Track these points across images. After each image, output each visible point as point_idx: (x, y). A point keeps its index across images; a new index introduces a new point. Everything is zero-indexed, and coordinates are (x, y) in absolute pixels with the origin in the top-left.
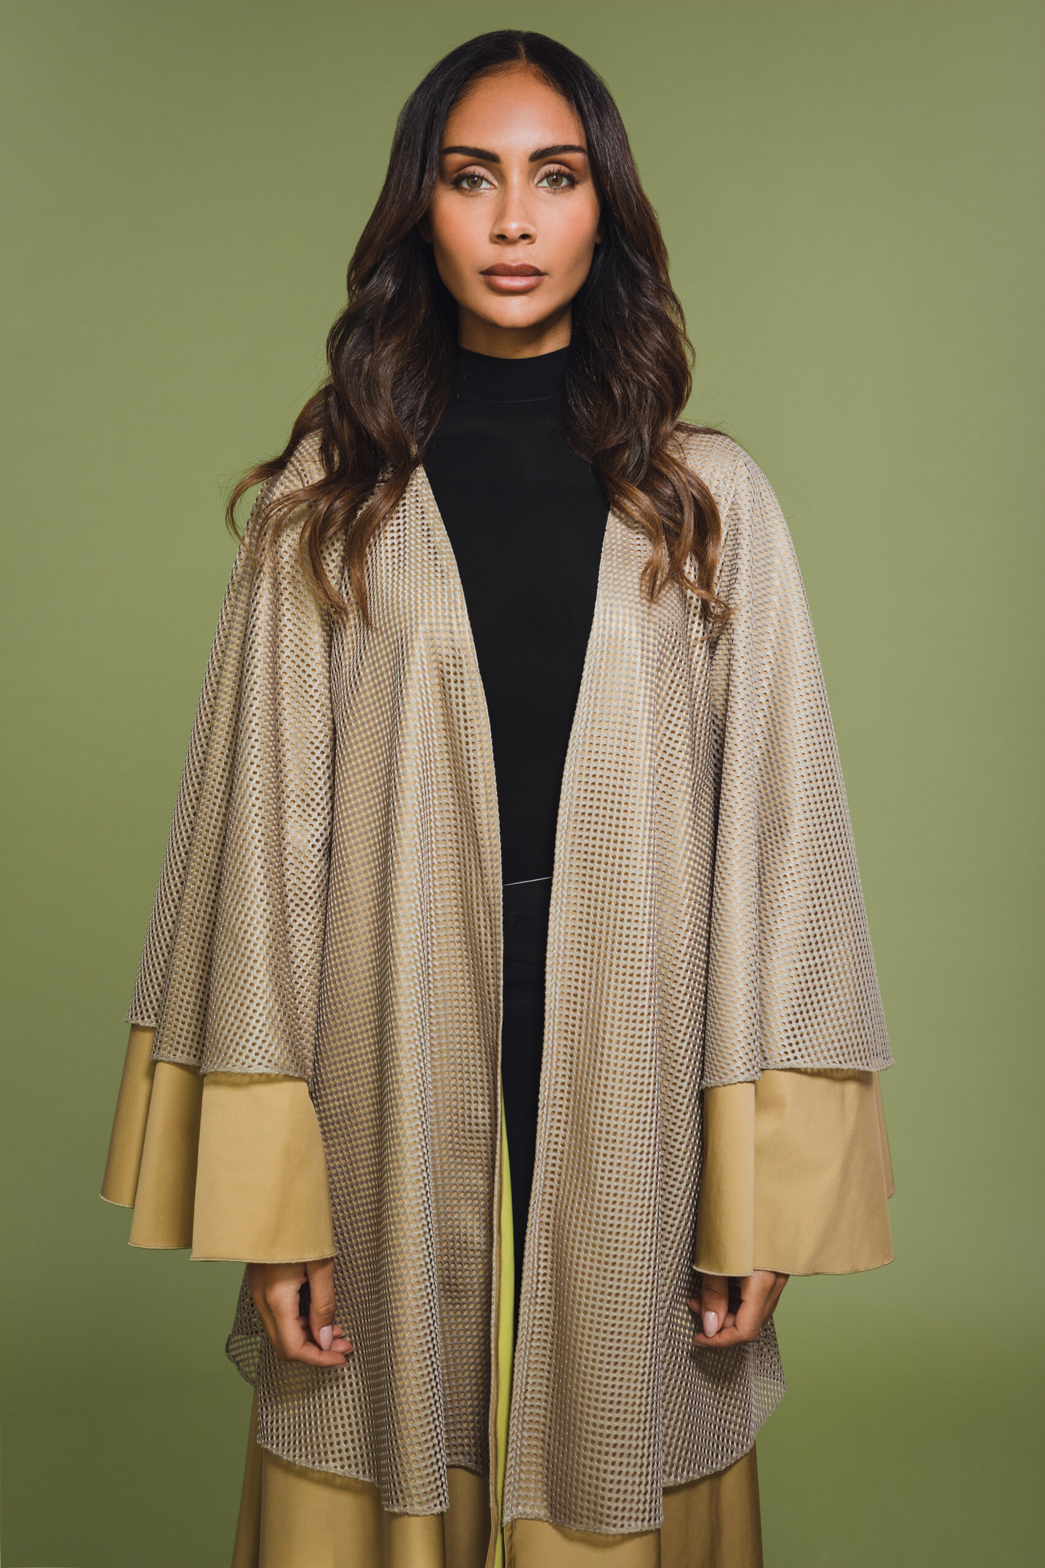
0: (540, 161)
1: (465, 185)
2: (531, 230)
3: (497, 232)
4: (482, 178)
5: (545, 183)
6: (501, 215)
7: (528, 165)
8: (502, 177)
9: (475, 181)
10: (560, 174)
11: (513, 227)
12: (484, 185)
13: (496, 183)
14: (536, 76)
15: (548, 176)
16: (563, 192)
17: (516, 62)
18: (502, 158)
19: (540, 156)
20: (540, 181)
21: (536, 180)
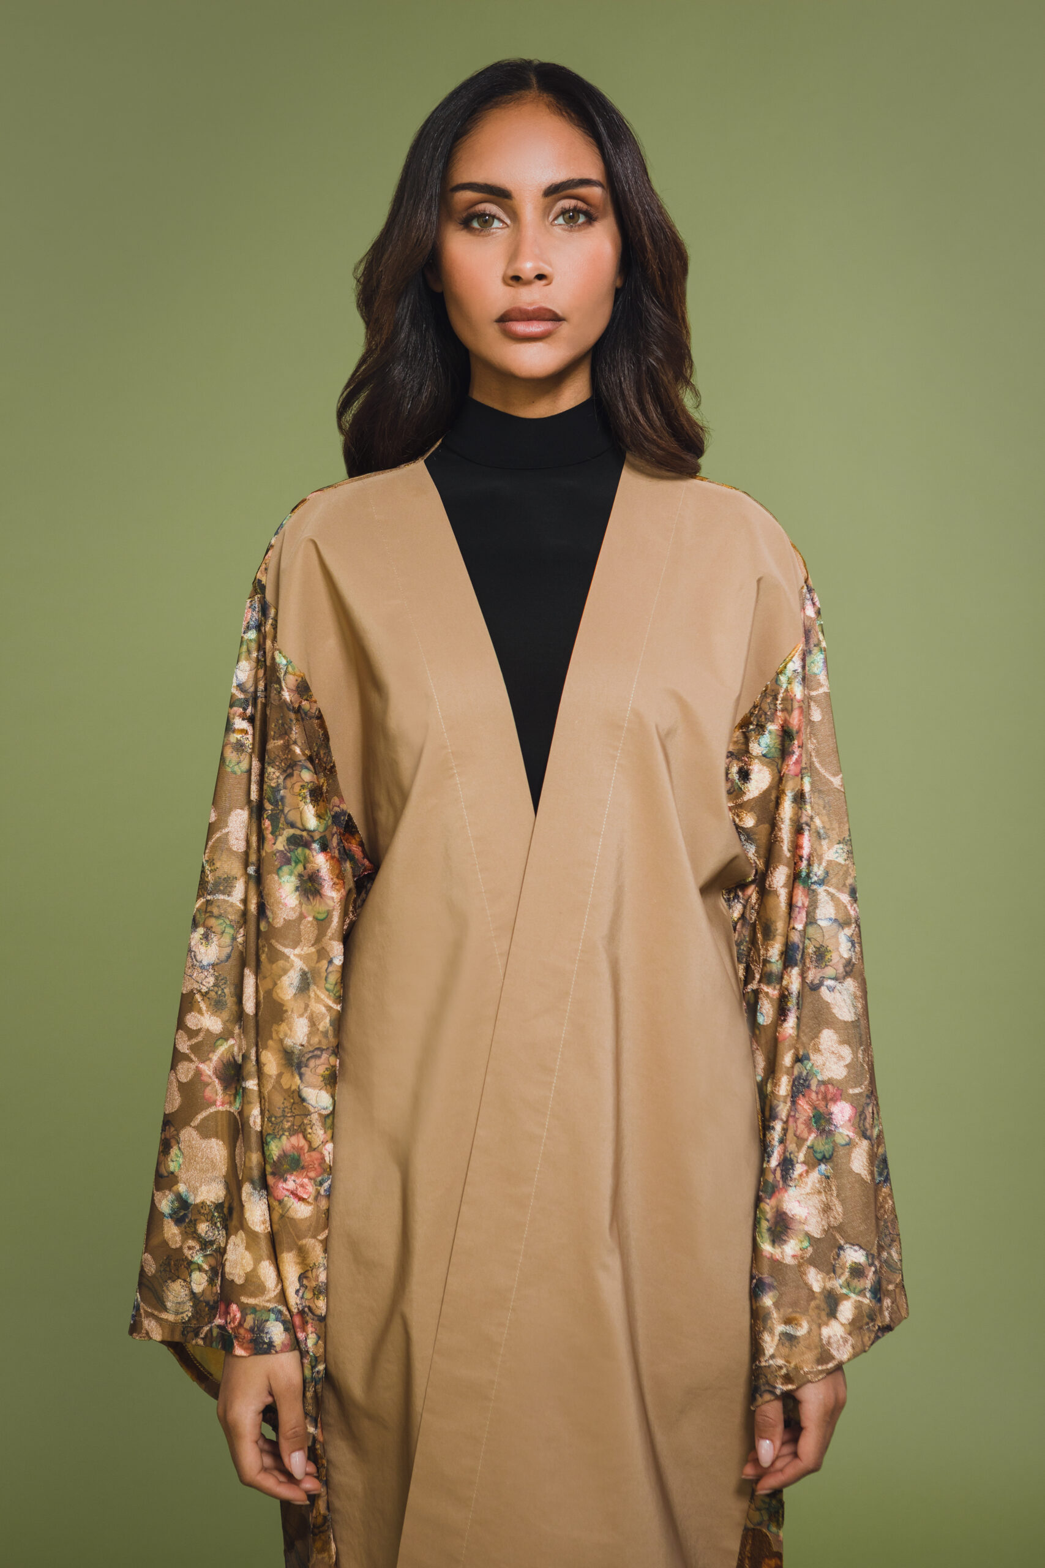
0: (555, 196)
1: (475, 225)
2: (546, 269)
3: (511, 273)
4: (494, 217)
5: (561, 220)
6: (514, 255)
7: (542, 201)
8: (514, 215)
9: (486, 220)
10: (576, 211)
11: (528, 267)
12: (496, 224)
13: (508, 221)
14: (548, 106)
15: (564, 212)
16: (579, 230)
17: (527, 93)
18: (515, 194)
19: (554, 191)
20: (556, 218)
21: (551, 218)
